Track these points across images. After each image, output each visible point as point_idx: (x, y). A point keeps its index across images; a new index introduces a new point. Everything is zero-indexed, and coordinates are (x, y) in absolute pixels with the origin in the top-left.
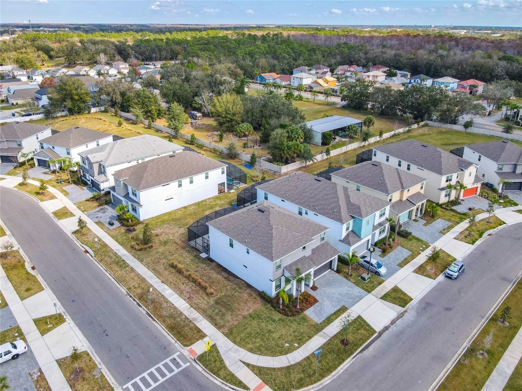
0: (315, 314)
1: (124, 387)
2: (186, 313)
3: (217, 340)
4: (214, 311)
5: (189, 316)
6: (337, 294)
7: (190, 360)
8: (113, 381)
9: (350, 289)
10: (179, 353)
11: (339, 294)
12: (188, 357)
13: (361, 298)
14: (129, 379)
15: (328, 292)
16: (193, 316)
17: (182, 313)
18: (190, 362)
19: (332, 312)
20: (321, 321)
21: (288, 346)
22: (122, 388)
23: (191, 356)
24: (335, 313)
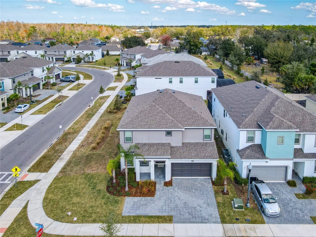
0: (134, 205)
2: (65, 153)
3: (46, 178)
4: (77, 160)
6: (184, 201)
9: (205, 205)
11: (185, 203)
12: (17, 179)
13: (204, 221)
15: (176, 194)
16: (64, 157)
19: (150, 214)
20: (127, 214)
21: (68, 215)
24: (152, 217)
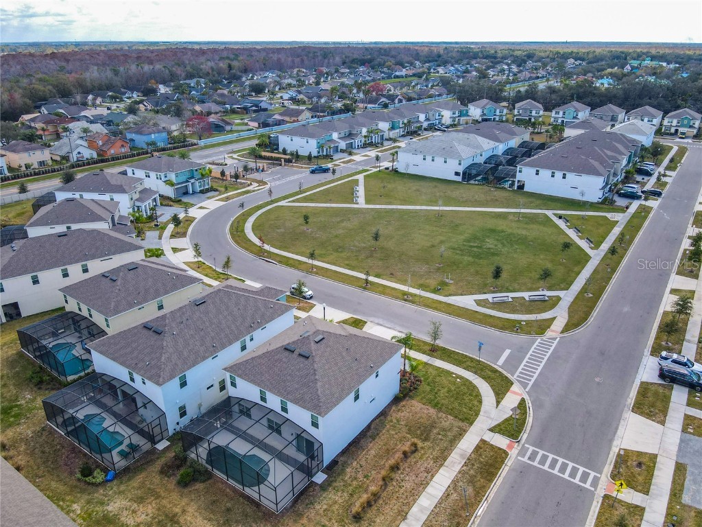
1: (593, 489)
2: (458, 468)
3: (483, 430)
4: (442, 440)
5: (459, 463)
7: (521, 446)
8: (595, 503)
10: (519, 458)
12: (519, 448)
14: (581, 489)
16: (459, 459)
17: (460, 472)
18: (523, 445)
22: (596, 490)
23: (516, 446)
